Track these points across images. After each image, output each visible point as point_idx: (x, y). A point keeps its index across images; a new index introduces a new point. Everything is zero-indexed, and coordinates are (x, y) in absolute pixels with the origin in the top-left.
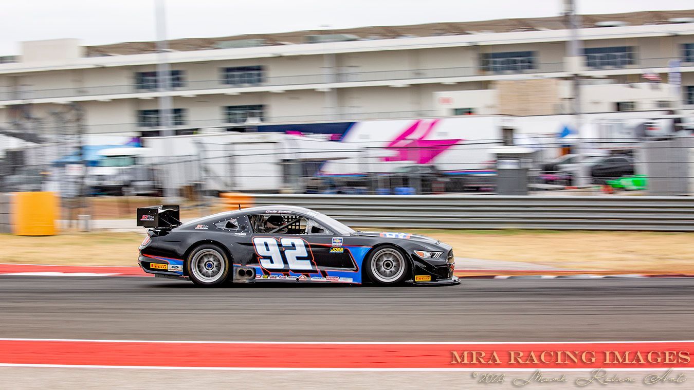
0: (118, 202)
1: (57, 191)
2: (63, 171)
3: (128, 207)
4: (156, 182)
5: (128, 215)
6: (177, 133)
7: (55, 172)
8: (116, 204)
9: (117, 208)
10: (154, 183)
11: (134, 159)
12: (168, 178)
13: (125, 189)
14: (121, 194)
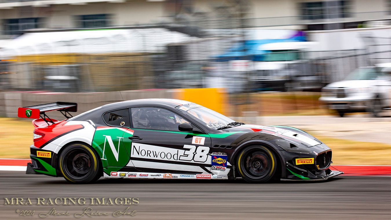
0: (282, 97)
1: (221, 87)
2: (227, 67)
3: (295, 103)
4: (323, 77)
5: (295, 111)
6: (345, 26)
7: (218, 68)
8: (280, 100)
9: (280, 104)
10: (321, 78)
11: (297, 54)
12: (335, 72)
13: (287, 85)
14: (283, 90)
